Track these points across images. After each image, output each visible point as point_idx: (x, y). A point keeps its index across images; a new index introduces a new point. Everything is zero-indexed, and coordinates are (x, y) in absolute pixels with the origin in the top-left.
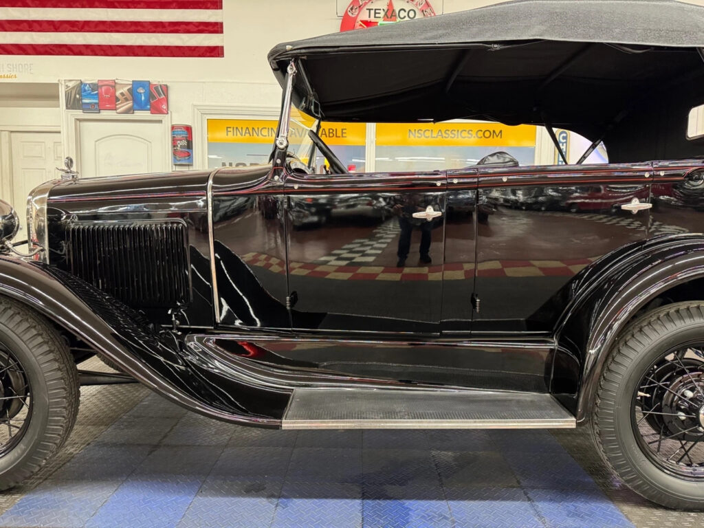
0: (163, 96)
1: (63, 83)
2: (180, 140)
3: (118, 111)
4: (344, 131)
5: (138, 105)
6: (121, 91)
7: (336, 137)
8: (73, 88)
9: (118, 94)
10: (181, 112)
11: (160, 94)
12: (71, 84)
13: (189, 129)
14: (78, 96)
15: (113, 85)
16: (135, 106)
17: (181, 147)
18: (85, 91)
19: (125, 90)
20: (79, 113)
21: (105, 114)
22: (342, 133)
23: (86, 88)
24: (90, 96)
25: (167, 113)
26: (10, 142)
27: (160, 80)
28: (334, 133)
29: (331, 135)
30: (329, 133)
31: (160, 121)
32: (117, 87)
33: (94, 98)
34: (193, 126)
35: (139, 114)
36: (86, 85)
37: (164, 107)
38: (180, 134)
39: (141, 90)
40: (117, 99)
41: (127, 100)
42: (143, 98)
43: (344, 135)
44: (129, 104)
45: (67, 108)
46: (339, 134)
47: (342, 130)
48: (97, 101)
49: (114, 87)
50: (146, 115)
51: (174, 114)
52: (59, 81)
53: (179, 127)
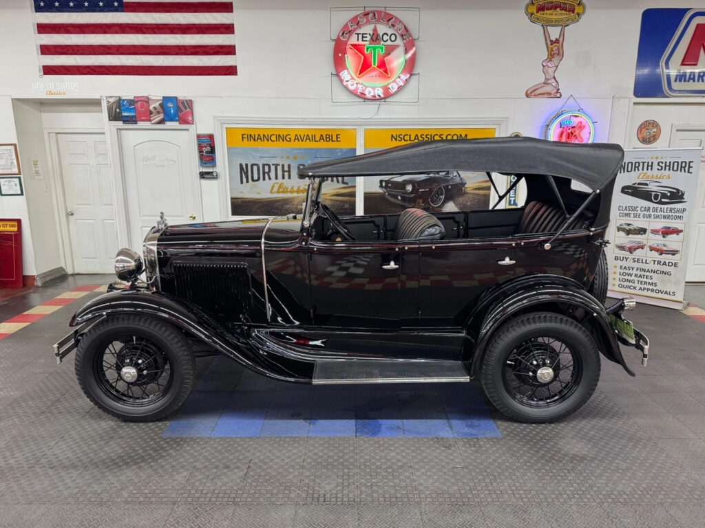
0: (188, 110)
1: (105, 98)
2: (206, 147)
3: (153, 122)
5: (168, 117)
6: (154, 105)
8: (114, 102)
9: (151, 108)
10: (204, 123)
11: (186, 108)
12: (112, 100)
13: (211, 137)
14: (118, 110)
15: (146, 101)
16: (166, 118)
17: (207, 152)
18: (124, 106)
19: (157, 105)
20: (120, 124)
21: (141, 124)
22: (337, 138)
23: (125, 103)
24: (128, 110)
25: (193, 124)
26: (57, 142)
27: (185, 96)
28: (331, 138)
29: (328, 140)
30: (326, 138)
31: (188, 130)
32: (150, 102)
33: (131, 112)
34: (214, 134)
35: (169, 124)
36: (124, 100)
37: (190, 118)
38: (205, 142)
39: (170, 105)
40: (151, 113)
41: (158, 113)
42: (172, 111)
43: (338, 140)
44: (161, 116)
45: (110, 120)
46: (334, 139)
47: (337, 135)
48: (134, 114)
49: (147, 102)
50: (175, 124)
51: (198, 123)
52: (101, 97)
53: (204, 136)
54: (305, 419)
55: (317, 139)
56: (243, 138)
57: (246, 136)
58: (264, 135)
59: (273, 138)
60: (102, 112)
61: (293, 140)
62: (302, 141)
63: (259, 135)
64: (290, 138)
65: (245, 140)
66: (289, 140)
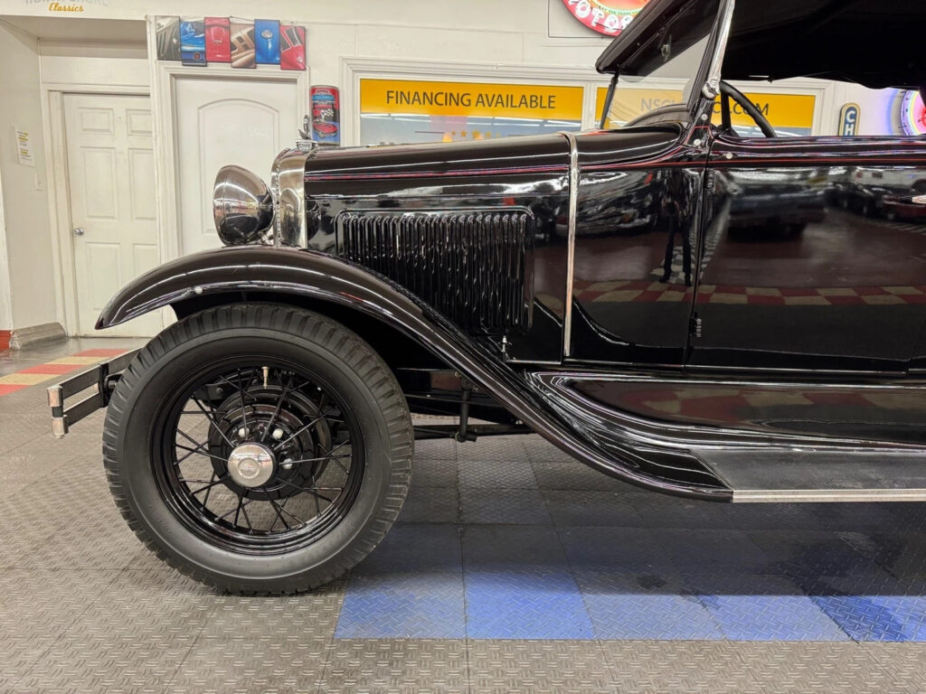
0: (299, 44)
1: (152, 20)
2: (325, 108)
3: (235, 64)
4: (552, 99)
5: (263, 56)
6: (239, 34)
7: (541, 107)
8: (168, 28)
9: (234, 38)
10: (324, 68)
11: (294, 41)
12: (165, 23)
13: (335, 92)
14: (175, 41)
15: (226, 25)
16: (259, 57)
17: (326, 118)
18: (186, 33)
19: (244, 33)
20: (177, 66)
21: (215, 69)
22: (550, 102)
23: (187, 29)
24: (192, 41)
25: (305, 69)
26: (63, 104)
27: (294, 20)
28: (539, 101)
29: (534, 104)
30: (531, 101)
31: (294, 81)
32: (232, 28)
33: (198, 44)
34: (340, 89)
35: (264, 70)
36: (187, 24)
37: (300, 59)
38: (325, 100)
39: (267, 34)
40: (233, 47)
41: (246, 47)
42: (270, 46)
43: (552, 105)
44: (251, 54)
45: (160, 58)
46: (545, 103)
47: (550, 97)
48: (203, 49)
49: (228, 28)
50: (273, 70)
51: (314, 71)
52: (146, 17)
53: (323, 89)
54: (683, 593)
55: (516, 102)
56: (388, 97)
57: (393, 95)
58: (425, 94)
59: (441, 99)
60: (146, 57)
61: (473, 103)
62: (490, 106)
63: (416, 93)
64: (469, 101)
65: (393, 101)
66: (467, 103)
